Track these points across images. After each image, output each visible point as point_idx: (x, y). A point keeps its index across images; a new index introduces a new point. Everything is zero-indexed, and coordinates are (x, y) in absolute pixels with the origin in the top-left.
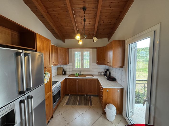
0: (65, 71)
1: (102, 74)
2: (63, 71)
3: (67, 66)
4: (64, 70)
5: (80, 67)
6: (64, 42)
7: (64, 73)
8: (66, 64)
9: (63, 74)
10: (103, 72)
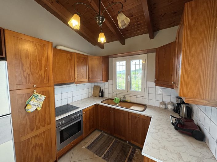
1: (170, 107)
2: (100, 92)
3: (106, 85)
4: (101, 90)
5: (124, 89)
6: (102, 48)
10: (173, 104)
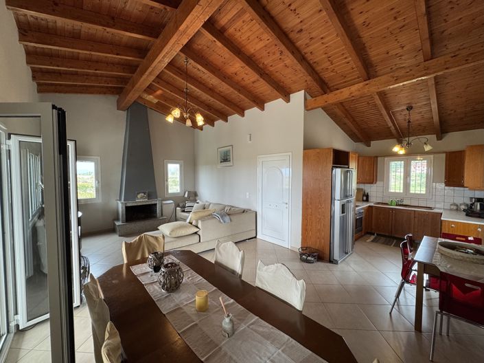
0: (367, 196)
1: (463, 207)
2: (364, 195)
3: (372, 188)
4: (366, 194)
5: (402, 191)
6: (369, 146)
7: (365, 198)
8: (372, 183)
9: (363, 201)
10: (466, 205)
